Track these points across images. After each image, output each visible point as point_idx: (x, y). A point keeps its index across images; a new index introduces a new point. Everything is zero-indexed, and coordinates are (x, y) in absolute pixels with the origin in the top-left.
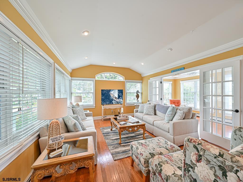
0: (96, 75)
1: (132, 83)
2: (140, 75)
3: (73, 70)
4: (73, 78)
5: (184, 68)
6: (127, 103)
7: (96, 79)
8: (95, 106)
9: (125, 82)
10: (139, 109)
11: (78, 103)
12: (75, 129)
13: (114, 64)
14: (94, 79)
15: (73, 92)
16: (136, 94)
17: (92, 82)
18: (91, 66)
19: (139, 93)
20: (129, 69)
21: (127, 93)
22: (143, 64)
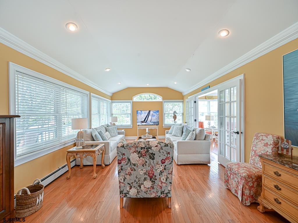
0: (133, 97)
1: (175, 103)
2: (181, 93)
3: (113, 94)
4: (113, 101)
5: (209, 86)
6: (165, 125)
7: (133, 101)
8: (132, 126)
9: (163, 102)
10: (170, 131)
11: (114, 123)
12: (96, 139)
13: (148, 85)
14: (131, 101)
15: (113, 113)
16: (173, 115)
17: (129, 104)
18: (128, 88)
19: (176, 114)
20: (167, 88)
21: (165, 114)
22: (175, 83)
